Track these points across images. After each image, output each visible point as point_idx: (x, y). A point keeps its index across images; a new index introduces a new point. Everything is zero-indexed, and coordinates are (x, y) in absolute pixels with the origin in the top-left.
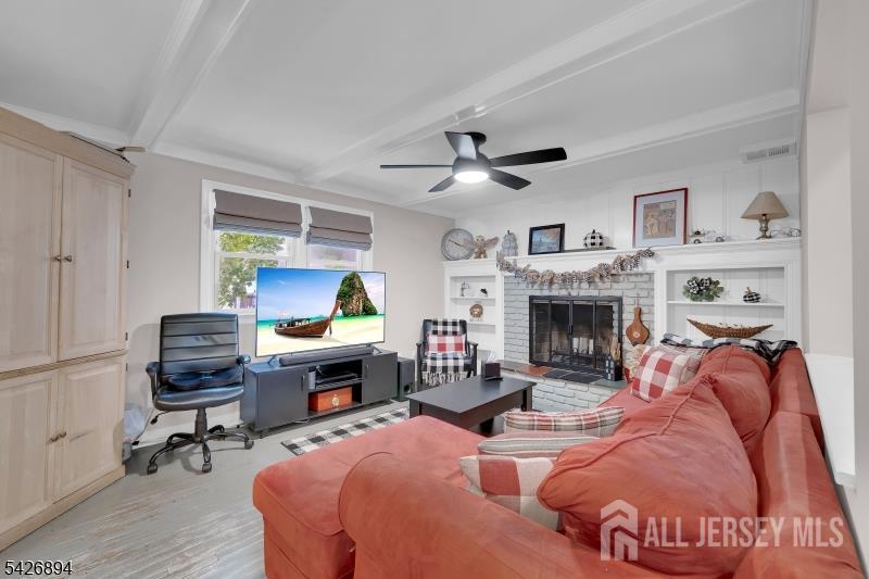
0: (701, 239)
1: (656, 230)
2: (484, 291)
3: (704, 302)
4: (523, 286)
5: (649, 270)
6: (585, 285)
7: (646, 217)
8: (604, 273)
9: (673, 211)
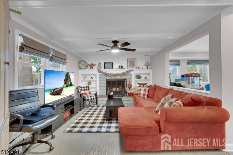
0: (140, 68)
1: (131, 66)
2: (92, 78)
3: (139, 79)
4: (104, 76)
5: (131, 73)
6: (119, 76)
7: (130, 63)
8: (124, 74)
9: (134, 62)
